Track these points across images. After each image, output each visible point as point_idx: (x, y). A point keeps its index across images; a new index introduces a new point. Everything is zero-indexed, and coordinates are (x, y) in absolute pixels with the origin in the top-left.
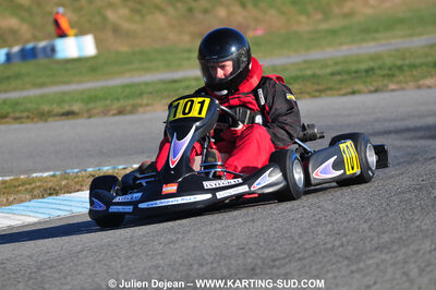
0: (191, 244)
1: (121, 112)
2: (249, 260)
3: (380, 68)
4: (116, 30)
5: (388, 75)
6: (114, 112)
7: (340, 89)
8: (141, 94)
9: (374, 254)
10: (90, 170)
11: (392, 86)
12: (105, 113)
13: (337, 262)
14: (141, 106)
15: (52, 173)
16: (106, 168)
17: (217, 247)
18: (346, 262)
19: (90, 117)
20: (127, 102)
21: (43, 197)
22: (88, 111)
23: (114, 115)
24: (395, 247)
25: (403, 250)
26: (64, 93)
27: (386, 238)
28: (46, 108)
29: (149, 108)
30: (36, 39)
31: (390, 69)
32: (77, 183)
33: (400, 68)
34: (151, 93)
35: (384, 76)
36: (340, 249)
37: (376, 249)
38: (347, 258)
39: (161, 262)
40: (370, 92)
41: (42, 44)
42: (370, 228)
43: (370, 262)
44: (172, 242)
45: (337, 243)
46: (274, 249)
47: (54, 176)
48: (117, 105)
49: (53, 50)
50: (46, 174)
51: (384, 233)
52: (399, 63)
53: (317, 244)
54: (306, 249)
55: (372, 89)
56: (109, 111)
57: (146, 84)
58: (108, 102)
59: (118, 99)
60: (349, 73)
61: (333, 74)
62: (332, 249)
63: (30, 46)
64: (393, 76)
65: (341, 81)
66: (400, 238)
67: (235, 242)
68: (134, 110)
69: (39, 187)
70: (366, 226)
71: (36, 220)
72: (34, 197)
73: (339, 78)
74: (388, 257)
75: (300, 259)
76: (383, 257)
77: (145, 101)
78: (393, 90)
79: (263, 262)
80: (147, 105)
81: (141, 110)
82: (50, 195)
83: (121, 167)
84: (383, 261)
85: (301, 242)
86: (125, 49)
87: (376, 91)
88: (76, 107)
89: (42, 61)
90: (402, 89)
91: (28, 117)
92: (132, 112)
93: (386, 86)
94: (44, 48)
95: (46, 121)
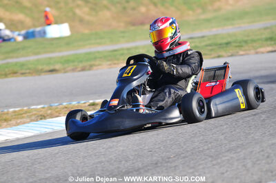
0: (121, 149)
1: (83, 69)
2: (154, 158)
3: (235, 42)
4: (81, 21)
5: (239, 46)
6: (79, 69)
7: (211, 55)
8: (95, 59)
9: (226, 154)
10: (65, 104)
11: (241, 53)
12: (74, 70)
13: (206, 159)
14: (95, 65)
15: (42, 106)
16: (74, 103)
17: (136, 150)
18: (210, 159)
19: (65, 72)
20: (87, 63)
21: (37, 121)
22: (64, 69)
23: (79, 71)
24: (239, 150)
25: (244, 151)
26: (50, 58)
27: (234, 144)
28: (40, 67)
29: (99, 67)
30: (35, 26)
31: (240, 42)
32: (57, 112)
33: (246, 42)
34: (101, 58)
35: (236, 47)
36: (208, 151)
37: (228, 150)
38: (211, 157)
39: (104, 159)
40: (229, 56)
41: (38, 29)
42: (225, 138)
43: (224, 159)
44: (111, 148)
45: (206, 148)
46: (169, 152)
47: (43, 108)
48: (81, 65)
49: (45, 33)
50: (39, 107)
51: (233, 141)
52: (245, 39)
53: (194, 148)
54: (187, 151)
55: (230, 54)
56: (76, 68)
57: (98, 52)
58: (76, 63)
59: (81, 62)
60: (216, 45)
61: (207, 46)
62: (202, 151)
63: (31, 30)
64: (242, 46)
65: (211, 50)
66: (242, 144)
67: (147, 148)
68: (90, 68)
69: (35, 114)
70: (222, 137)
71: (32, 134)
72: (32, 121)
73: (210, 48)
74: (234, 156)
75: (184, 157)
76: (232, 156)
77: (97, 63)
78: (242, 55)
79: (163, 159)
80: (99, 65)
81: (95, 68)
82: (41, 119)
83: (83, 102)
84: (232, 158)
85: (185, 147)
86: (86, 32)
87: (232, 56)
88: (57, 67)
89: (38, 39)
90: (247, 54)
91: (29, 73)
92: (90, 69)
93: (238, 52)
94: (39, 32)
95: (39, 75)
